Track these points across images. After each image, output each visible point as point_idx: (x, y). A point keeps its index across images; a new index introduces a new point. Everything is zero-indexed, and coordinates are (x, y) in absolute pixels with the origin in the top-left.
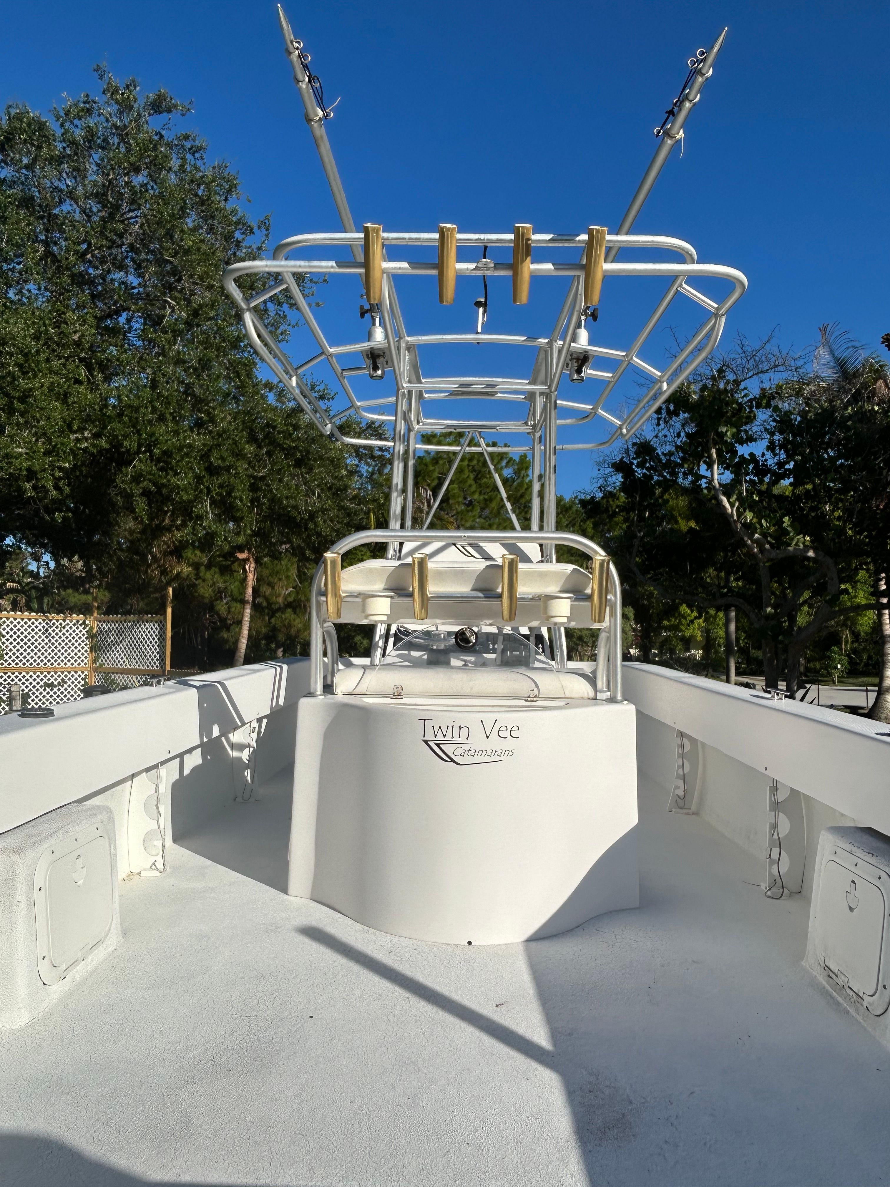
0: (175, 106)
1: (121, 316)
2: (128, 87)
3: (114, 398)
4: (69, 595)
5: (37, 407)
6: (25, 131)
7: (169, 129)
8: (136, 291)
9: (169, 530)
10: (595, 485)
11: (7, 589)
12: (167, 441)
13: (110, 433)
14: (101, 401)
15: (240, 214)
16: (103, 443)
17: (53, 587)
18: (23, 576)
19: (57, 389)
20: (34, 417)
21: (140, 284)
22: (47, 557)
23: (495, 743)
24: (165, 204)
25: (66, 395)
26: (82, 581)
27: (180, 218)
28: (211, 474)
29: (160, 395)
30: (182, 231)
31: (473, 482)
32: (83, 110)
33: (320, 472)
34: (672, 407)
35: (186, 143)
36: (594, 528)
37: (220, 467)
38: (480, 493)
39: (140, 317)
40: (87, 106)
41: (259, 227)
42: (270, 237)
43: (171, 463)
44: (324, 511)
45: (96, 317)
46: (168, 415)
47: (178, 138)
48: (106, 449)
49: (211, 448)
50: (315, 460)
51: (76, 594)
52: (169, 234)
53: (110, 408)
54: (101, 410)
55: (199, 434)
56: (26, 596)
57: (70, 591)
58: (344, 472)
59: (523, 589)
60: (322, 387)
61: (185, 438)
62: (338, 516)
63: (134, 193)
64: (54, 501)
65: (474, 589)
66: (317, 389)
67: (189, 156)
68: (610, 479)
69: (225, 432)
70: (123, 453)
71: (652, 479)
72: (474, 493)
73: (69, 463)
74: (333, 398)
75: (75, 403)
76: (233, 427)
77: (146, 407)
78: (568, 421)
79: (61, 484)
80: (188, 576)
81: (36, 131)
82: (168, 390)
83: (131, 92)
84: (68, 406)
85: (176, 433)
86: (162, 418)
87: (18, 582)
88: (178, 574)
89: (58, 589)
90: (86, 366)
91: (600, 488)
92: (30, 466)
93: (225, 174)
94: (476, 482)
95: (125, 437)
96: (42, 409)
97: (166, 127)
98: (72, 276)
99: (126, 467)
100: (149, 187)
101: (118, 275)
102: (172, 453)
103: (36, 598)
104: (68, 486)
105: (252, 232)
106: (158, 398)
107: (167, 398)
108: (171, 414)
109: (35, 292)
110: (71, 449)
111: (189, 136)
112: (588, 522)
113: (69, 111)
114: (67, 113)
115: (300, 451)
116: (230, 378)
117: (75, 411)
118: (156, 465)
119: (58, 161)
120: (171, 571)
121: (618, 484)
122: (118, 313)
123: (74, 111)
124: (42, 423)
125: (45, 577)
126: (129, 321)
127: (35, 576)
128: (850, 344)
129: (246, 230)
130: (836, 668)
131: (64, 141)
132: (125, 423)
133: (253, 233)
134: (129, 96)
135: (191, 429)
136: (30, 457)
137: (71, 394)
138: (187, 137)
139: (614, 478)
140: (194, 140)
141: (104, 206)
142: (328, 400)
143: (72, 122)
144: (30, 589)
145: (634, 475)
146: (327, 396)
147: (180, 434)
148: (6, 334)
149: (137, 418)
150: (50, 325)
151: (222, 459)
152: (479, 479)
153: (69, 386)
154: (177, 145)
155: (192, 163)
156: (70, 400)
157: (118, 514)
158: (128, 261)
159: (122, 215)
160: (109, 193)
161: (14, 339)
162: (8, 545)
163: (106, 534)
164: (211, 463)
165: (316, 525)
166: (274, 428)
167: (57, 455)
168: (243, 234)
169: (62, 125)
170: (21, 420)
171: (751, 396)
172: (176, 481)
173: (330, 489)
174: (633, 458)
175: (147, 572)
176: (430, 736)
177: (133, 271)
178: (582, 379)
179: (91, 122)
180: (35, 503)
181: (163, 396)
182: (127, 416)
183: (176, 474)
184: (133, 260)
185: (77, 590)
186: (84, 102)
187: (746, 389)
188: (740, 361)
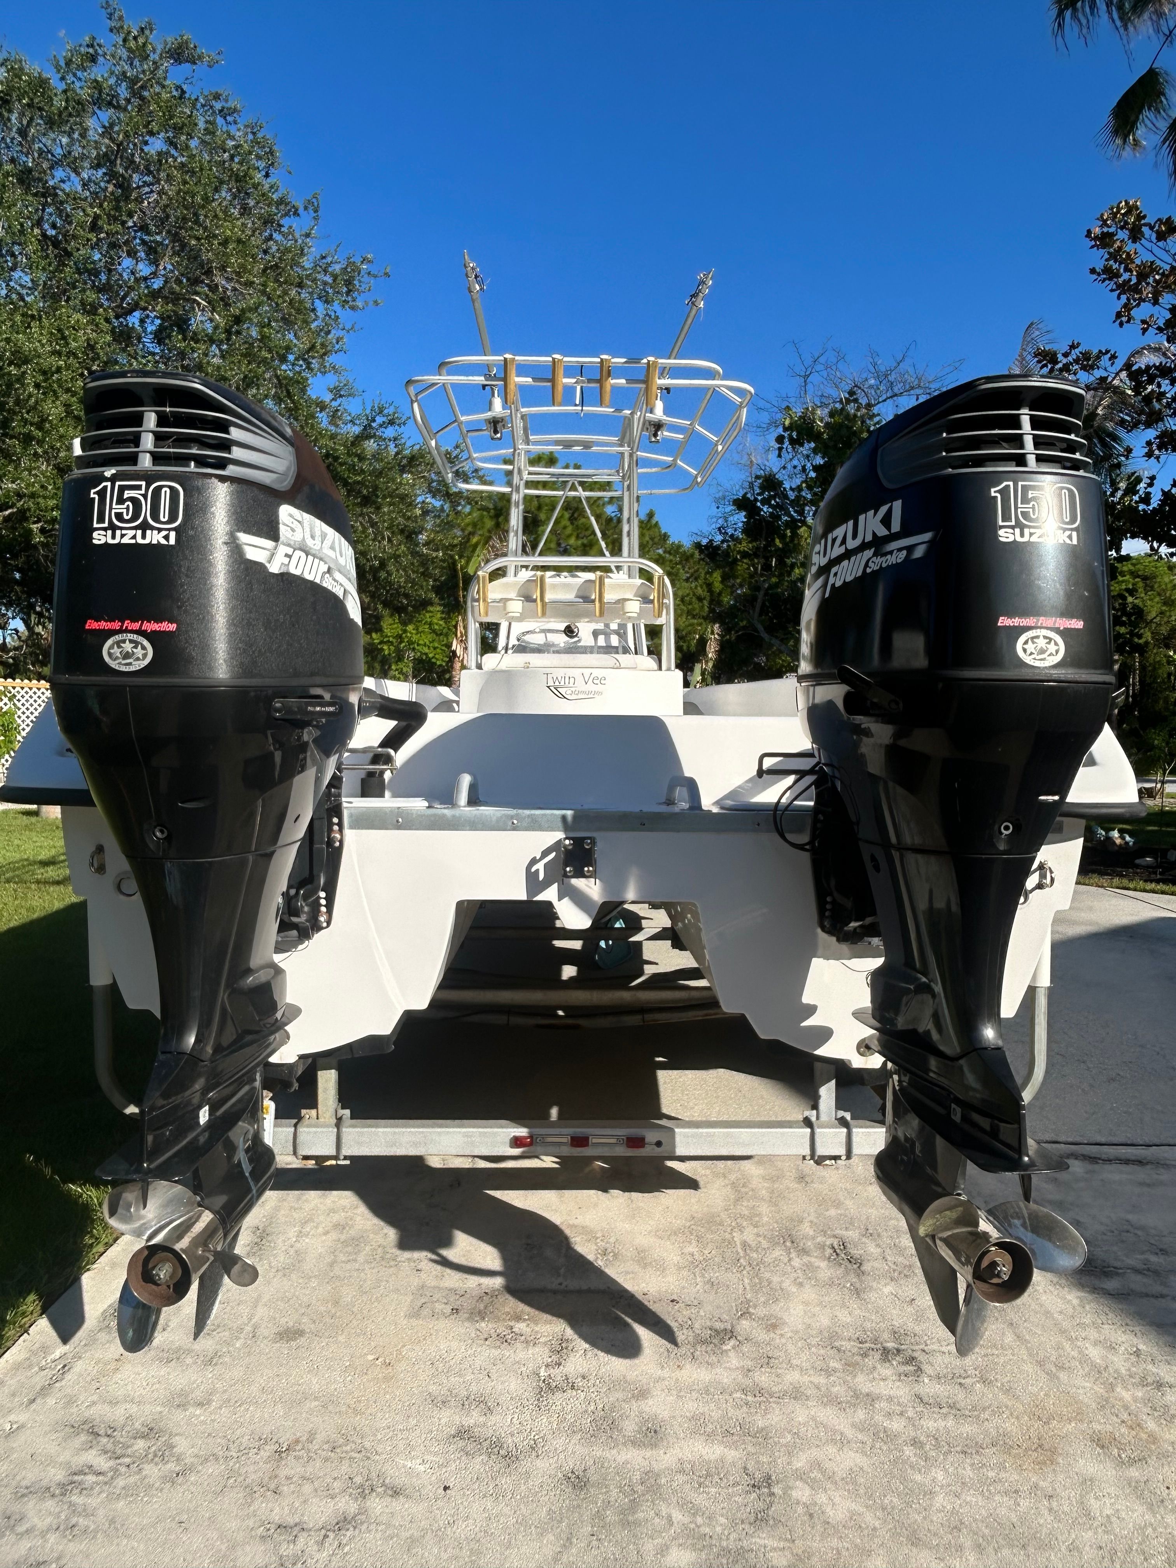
0: (200, 57)
2: (142, 30)
6: (25, 91)
7: (191, 83)
10: (714, 526)
15: (282, 192)
17: (26, 663)
21: (153, 274)
23: (590, 687)
24: (196, 184)
27: (213, 201)
30: (216, 216)
31: (568, 523)
32: (86, 55)
33: (390, 512)
34: (794, 435)
35: (215, 104)
36: (722, 582)
38: (578, 537)
39: (154, 317)
40: (91, 50)
41: (306, 208)
44: (396, 557)
47: (205, 96)
50: (384, 497)
58: (418, 512)
59: (609, 597)
60: (391, 410)
62: (412, 564)
63: (151, 163)
65: (577, 597)
66: (386, 411)
67: (220, 120)
68: (731, 518)
71: (780, 519)
72: (569, 536)
74: (404, 424)
78: (654, 470)
81: (37, 90)
83: (146, 36)
91: (719, 529)
93: (260, 138)
94: (572, 524)
97: (189, 80)
100: (169, 156)
105: (296, 214)
111: (220, 95)
112: (715, 575)
113: (70, 60)
114: (69, 63)
115: (367, 487)
116: (279, 398)
121: (741, 525)
122: (131, 312)
123: (77, 59)
126: (142, 321)
129: (290, 211)
131: (67, 99)
133: (299, 215)
134: (143, 42)
138: (217, 97)
139: (736, 516)
140: (227, 101)
141: (113, 178)
142: (399, 425)
143: (74, 75)
145: (759, 515)
146: (397, 421)
152: (576, 519)
154: (203, 105)
155: (224, 129)
158: (136, 243)
159: (135, 190)
160: (118, 162)
165: (389, 574)
166: (336, 459)
168: (285, 216)
169: (63, 78)
173: (402, 531)
174: (758, 494)
176: (551, 683)
177: (143, 256)
178: (658, 442)
179: (96, 73)
184: (144, 242)
186: (88, 46)
187: (879, 415)
188: (872, 382)
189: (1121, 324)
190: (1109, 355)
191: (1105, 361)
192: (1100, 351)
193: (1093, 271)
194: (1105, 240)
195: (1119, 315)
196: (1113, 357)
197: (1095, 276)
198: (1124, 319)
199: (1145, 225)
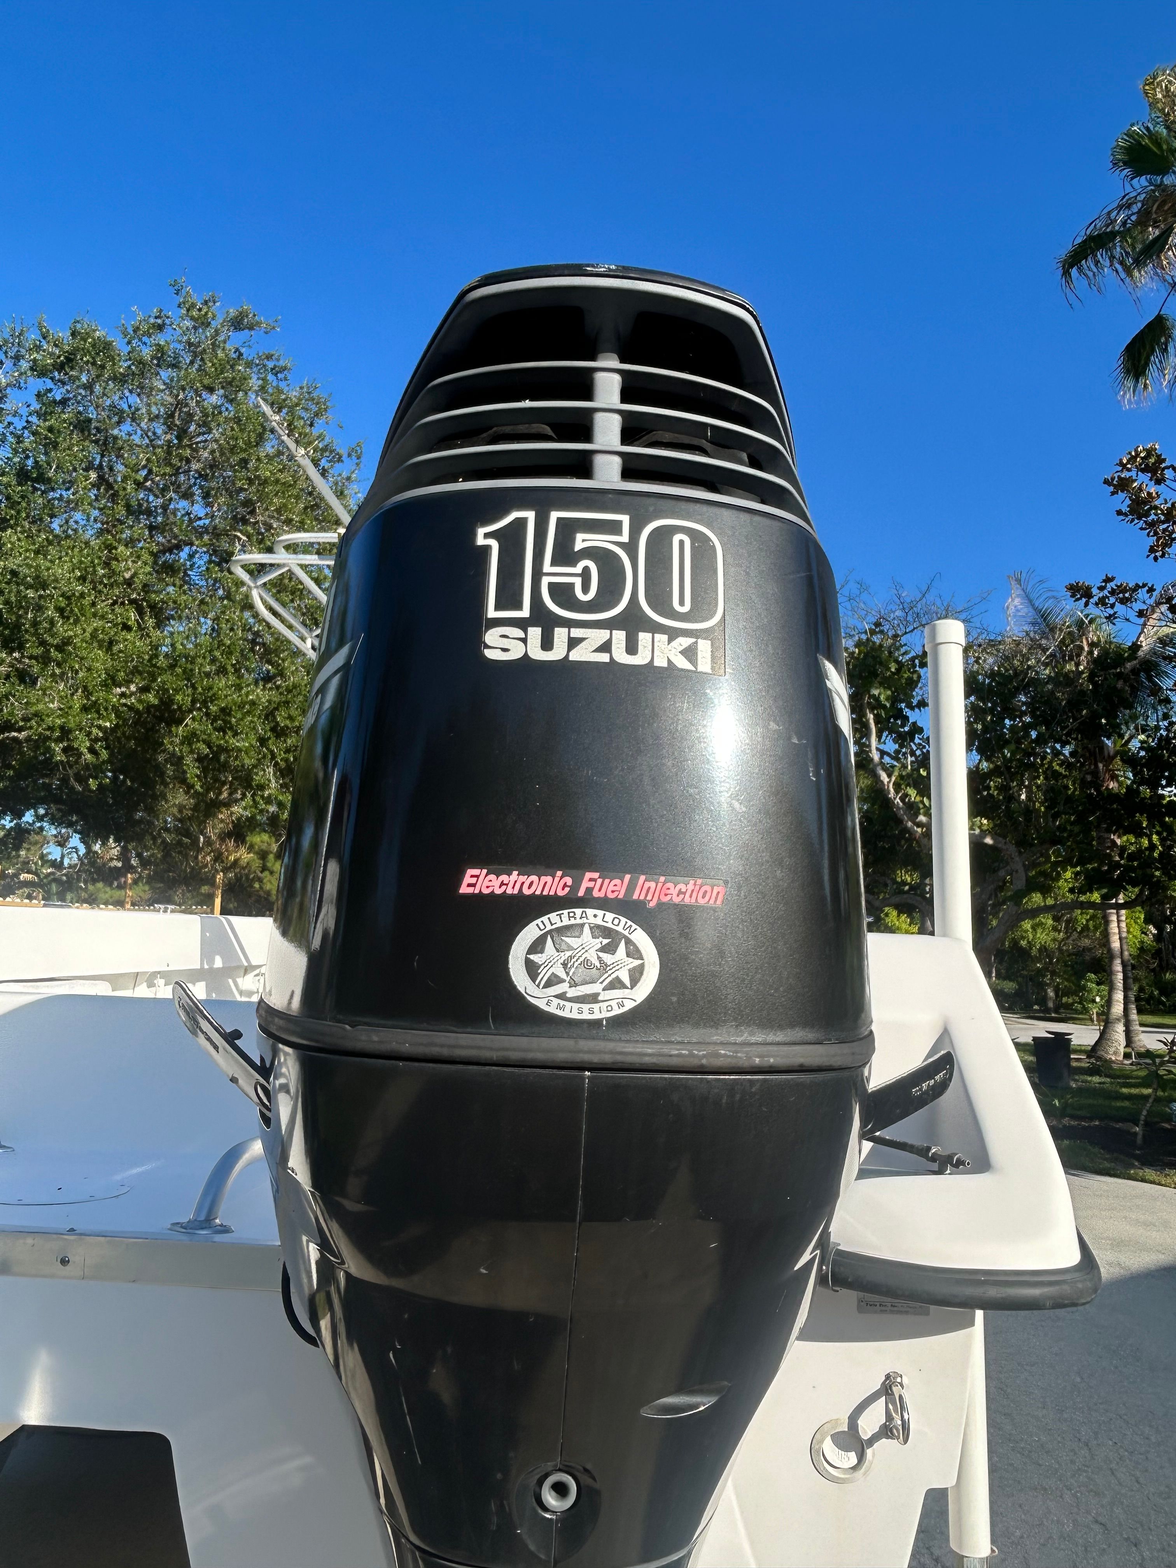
0: (258, 324)
1: (182, 550)
2: (206, 303)
3: (167, 646)
4: (99, 890)
5: (77, 656)
6: (88, 351)
7: (249, 346)
8: (201, 523)
9: (227, 804)
11: (20, 882)
12: (226, 696)
13: (159, 687)
14: (151, 650)
15: (327, 440)
16: (151, 698)
17: (78, 880)
18: (42, 866)
19: (101, 636)
20: (71, 668)
21: (207, 514)
22: (75, 841)
24: (241, 430)
25: (111, 643)
26: (117, 873)
27: (256, 446)
28: (278, 736)
29: (221, 643)
30: (258, 459)
32: (153, 325)
35: (267, 363)
37: (288, 728)
39: (205, 553)
40: (159, 321)
41: (349, 455)
42: (362, 465)
43: (230, 722)
45: (152, 553)
46: (229, 667)
47: (259, 357)
48: (154, 706)
49: (279, 704)
51: (108, 889)
52: (244, 462)
53: (161, 658)
54: (150, 660)
55: (264, 689)
56: (44, 891)
57: (100, 885)
61: (247, 694)
63: (206, 415)
64: (87, 766)
67: (270, 377)
69: (295, 686)
70: (175, 710)
73: (111, 722)
75: (120, 651)
76: (305, 682)
77: (204, 658)
79: (97, 746)
80: (248, 863)
81: (100, 351)
82: (231, 638)
83: (209, 308)
84: (112, 655)
85: (239, 688)
86: (222, 671)
87: (36, 873)
88: (236, 861)
89: (86, 882)
90: (137, 609)
92: (64, 723)
93: (315, 395)
95: (176, 691)
96: (82, 659)
97: (246, 344)
98: (128, 506)
99: (177, 726)
100: (223, 409)
101: (183, 504)
102: (231, 710)
103: (57, 893)
104: (105, 749)
105: (340, 460)
106: (218, 647)
107: (229, 647)
108: (233, 665)
109: (82, 523)
110: (113, 706)
111: (272, 355)
113: (138, 328)
114: (136, 330)
117: (120, 662)
118: (212, 724)
119: (121, 380)
120: (227, 858)
122: (178, 547)
123: (144, 327)
124: (81, 674)
125: (70, 867)
126: (191, 556)
127: (57, 865)
128: (1050, 594)
129: (334, 457)
130: (1094, 1001)
131: (130, 359)
132: (177, 675)
133: (342, 461)
134: (206, 313)
135: (256, 683)
136: (65, 712)
137: (117, 642)
138: (269, 357)
140: (278, 360)
141: (170, 428)
143: (140, 340)
144: (50, 883)
147: (242, 688)
148: (49, 576)
149: (191, 670)
150: (99, 564)
151: (291, 718)
153: (116, 633)
154: (257, 365)
155: (274, 384)
156: (115, 649)
157: (166, 785)
158: (195, 489)
159: (190, 439)
160: (177, 414)
161: (56, 580)
162: (27, 822)
163: (151, 810)
164: (277, 724)
167: (98, 712)
168: (330, 461)
169: (129, 344)
170: (57, 671)
171: (912, 654)
172: (234, 742)
175: (196, 858)
177: (200, 499)
179: (161, 339)
180: (64, 769)
181: (224, 645)
182: (180, 667)
183: (236, 734)
184: (201, 487)
185: (111, 885)
186: (156, 318)
187: (905, 645)
188: (899, 613)
189: (1156, 559)
190: (1147, 588)
191: (1142, 594)
192: (1137, 585)
193: (1119, 513)
194: (1123, 485)
195: (1152, 550)
196: (1151, 590)
197: (1122, 517)
198: (1159, 554)
199: (1167, 468)
